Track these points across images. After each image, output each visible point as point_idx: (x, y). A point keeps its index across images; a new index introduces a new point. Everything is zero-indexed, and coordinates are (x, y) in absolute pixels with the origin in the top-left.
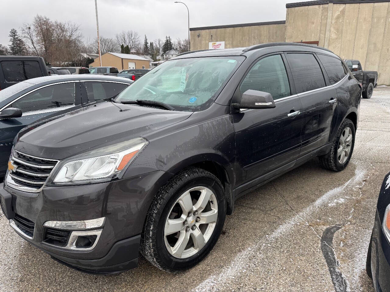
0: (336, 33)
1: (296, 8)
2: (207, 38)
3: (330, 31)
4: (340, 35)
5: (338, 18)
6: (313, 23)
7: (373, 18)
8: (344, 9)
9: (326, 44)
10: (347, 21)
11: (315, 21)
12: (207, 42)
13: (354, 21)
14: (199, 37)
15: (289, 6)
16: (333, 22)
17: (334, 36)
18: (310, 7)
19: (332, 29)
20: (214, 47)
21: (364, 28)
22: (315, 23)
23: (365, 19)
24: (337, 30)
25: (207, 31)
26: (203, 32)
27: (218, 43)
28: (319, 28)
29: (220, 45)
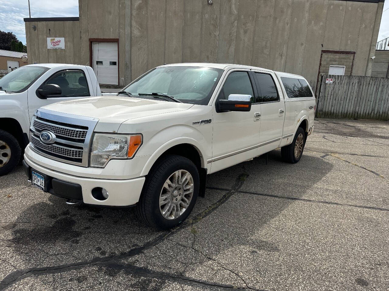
0: (139, 30)
2: (45, 32)
3: (131, 26)
4: (145, 33)
5: (140, 8)
6: (110, 13)
7: (185, 11)
10: (153, 14)
11: (112, 10)
12: (45, 37)
13: (162, 15)
14: (35, 30)
16: (134, 13)
17: (136, 32)
19: (134, 23)
20: (53, 44)
22: (112, 14)
23: (175, 12)
24: (141, 25)
25: (44, 23)
26: (40, 24)
27: (57, 39)
29: (60, 41)
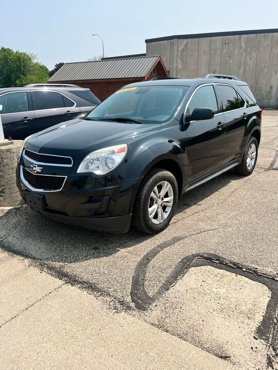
0: (182, 64)
1: (153, 43)
3: (177, 62)
4: (185, 66)
5: (182, 51)
7: (210, 50)
8: (187, 43)
9: (175, 73)
10: (190, 53)
11: (166, 54)
13: (196, 53)
15: (147, 41)
16: (179, 54)
17: (180, 66)
18: (162, 42)
19: (179, 61)
21: (204, 59)
23: (204, 51)
24: (183, 61)
28: (169, 60)
